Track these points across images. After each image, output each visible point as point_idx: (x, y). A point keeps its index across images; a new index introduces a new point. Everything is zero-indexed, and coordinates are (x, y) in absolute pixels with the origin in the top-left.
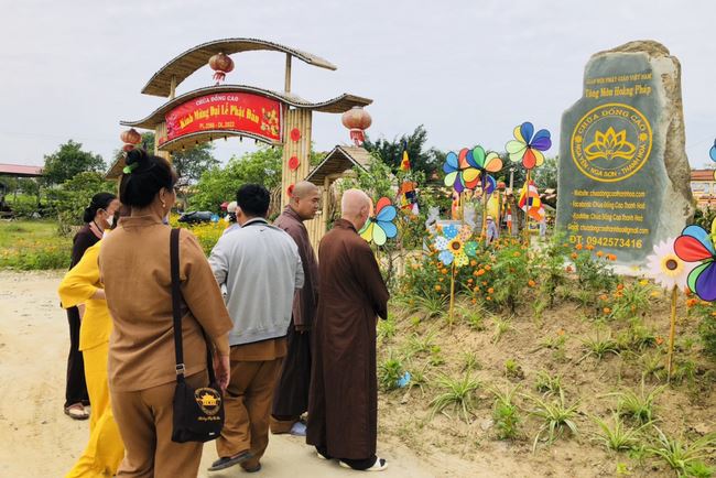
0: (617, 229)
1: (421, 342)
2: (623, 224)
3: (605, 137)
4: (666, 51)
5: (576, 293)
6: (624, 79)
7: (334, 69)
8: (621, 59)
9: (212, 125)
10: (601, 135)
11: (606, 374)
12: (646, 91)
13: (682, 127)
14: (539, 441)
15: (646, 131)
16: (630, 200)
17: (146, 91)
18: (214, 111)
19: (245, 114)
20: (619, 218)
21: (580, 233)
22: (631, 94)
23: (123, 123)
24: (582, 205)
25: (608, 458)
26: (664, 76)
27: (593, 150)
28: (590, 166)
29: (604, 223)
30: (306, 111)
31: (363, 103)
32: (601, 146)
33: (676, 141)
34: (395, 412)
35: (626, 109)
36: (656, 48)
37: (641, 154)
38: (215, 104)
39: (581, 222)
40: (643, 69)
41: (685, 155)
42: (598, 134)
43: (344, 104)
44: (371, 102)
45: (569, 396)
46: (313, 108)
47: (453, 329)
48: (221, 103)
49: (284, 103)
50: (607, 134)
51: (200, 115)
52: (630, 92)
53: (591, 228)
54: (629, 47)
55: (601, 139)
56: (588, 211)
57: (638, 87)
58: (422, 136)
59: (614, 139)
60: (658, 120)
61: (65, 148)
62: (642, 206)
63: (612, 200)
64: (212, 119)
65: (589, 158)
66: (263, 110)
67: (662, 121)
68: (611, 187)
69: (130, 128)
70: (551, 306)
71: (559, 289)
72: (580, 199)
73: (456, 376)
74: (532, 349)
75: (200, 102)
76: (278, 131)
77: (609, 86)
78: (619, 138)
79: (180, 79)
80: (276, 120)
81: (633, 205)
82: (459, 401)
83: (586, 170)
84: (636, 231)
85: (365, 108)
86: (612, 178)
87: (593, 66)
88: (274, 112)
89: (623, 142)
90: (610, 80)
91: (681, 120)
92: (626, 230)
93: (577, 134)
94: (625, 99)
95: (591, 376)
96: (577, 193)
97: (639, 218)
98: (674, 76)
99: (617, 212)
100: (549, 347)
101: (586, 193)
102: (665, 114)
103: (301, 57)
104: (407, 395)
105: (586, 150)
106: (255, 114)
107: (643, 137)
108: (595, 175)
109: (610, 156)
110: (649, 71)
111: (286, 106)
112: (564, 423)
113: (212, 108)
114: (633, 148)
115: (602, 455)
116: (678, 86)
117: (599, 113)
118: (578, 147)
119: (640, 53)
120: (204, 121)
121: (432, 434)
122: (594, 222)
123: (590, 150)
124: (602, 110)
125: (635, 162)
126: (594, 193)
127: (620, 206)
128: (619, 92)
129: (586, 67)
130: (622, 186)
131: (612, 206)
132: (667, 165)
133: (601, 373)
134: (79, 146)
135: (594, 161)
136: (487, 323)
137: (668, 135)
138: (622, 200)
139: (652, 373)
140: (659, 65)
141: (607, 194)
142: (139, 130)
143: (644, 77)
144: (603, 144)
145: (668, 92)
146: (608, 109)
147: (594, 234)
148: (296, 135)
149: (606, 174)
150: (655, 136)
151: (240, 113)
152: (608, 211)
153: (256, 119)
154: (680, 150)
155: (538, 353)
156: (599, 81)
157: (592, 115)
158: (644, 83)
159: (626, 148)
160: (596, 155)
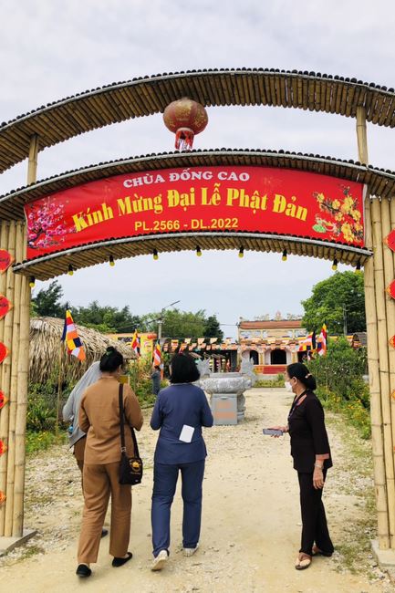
9: (172, 224)
18: (180, 199)
19: (270, 203)
38: (182, 187)
48: (198, 184)
51: (137, 205)
64: (173, 213)
66: (321, 198)
75: (137, 181)
76: (360, 234)
80: (356, 214)
88: (349, 202)
106: (298, 204)
113: (173, 194)
120: (147, 216)
151: (253, 203)
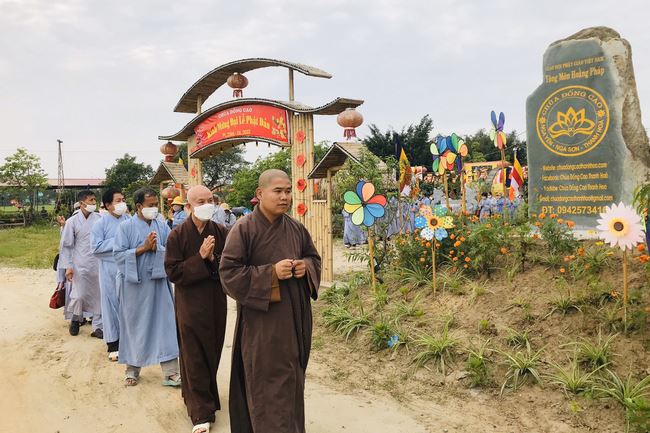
0: (584, 198)
1: (409, 308)
2: (589, 193)
3: (566, 117)
4: (616, 35)
5: (545, 258)
6: (581, 63)
7: (329, 78)
8: (574, 46)
9: (232, 134)
10: (563, 115)
11: (570, 327)
12: (601, 72)
13: (637, 102)
14: (506, 387)
15: (603, 108)
16: (593, 171)
17: (178, 109)
18: (233, 122)
19: (259, 122)
20: (584, 188)
21: (550, 203)
22: (587, 76)
23: (160, 138)
24: (550, 178)
25: (566, 399)
26: (616, 57)
27: (557, 128)
28: (555, 144)
29: (571, 193)
30: (308, 115)
31: (354, 104)
32: (563, 125)
33: (632, 115)
34: (384, 367)
35: (582, 90)
36: (605, 33)
37: (600, 129)
38: (234, 116)
39: (552, 194)
40: (596, 52)
41: (642, 126)
42: (560, 114)
43: (338, 107)
44: (362, 102)
45: (535, 348)
46: (313, 113)
47: (437, 295)
48: (238, 114)
49: (289, 110)
50: (568, 114)
51: (222, 126)
52: (585, 75)
53: (560, 199)
54: (582, 35)
55: (562, 119)
56: (557, 184)
57: (593, 70)
58: (428, 125)
59: (575, 117)
60: (613, 97)
61: (121, 161)
62: (605, 176)
63: (577, 172)
64: (232, 128)
65: (553, 137)
66: (273, 117)
67: (617, 98)
68: (575, 161)
69: (167, 142)
70: (523, 270)
71: (529, 255)
72: (548, 173)
73: (438, 335)
74: (505, 309)
75: (222, 115)
76: (286, 135)
77: (567, 71)
78: (579, 117)
79: (204, 98)
80: (284, 125)
81: (596, 176)
82: (438, 356)
83: (551, 147)
84: (601, 198)
85: (357, 109)
86: (575, 152)
87: (550, 55)
88: (282, 119)
89: (583, 119)
90: (567, 65)
91: (635, 95)
92: (592, 198)
93: (540, 116)
94: (581, 81)
95: (556, 330)
96: (545, 168)
97: (603, 187)
98: (625, 57)
99: (583, 182)
100: (520, 306)
101: (553, 168)
102: (620, 91)
103: (301, 70)
104: (395, 353)
105: (551, 129)
106: (267, 121)
107: (601, 114)
108: (560, 151)
109: (571, 133)
110: (601, 54)
111: (291, 113)
112: (528, 371)
113: (232, 120)
114: (592, 124)
115: (560, 397)
116: (630, 65)
117: (559, 95)
118: (543, 127)
119: (592, 39)
120: (226, 130)
121: (414, 384)
122: (563, 194)
123: (554, 130)
124: (562, 92)
125: (596, 137)
126: (561, 167)
127: (585, 177)
128: (575, 75)
129: (544, 56)
130: (584, 159)
131: (577, 177)
132: (625, 136)
133: (565, 326)
134: (134, 159)
135: (558, 138)
136: (466, 288)
137: (624, 109)
138: (586, 171)
139: (611, 324)
140: (610, 48)
141: (572, 167)
142: (174, 142)
143: (597, 60)
144: (566, 123)
145: (620, 71)
146: (567, 91)
147: (563, 204)
148: (301, 137)
149: (570, 149)
150: (612, 111)
151: (254, 122)
152: (574, 182)
153: (267, 126)
154: (636, 122)
155: (510, 312)
156: (557, 67)
157: (553, 98)
158: (598, 65)
159: (586, 125)
160: (560, 133)
